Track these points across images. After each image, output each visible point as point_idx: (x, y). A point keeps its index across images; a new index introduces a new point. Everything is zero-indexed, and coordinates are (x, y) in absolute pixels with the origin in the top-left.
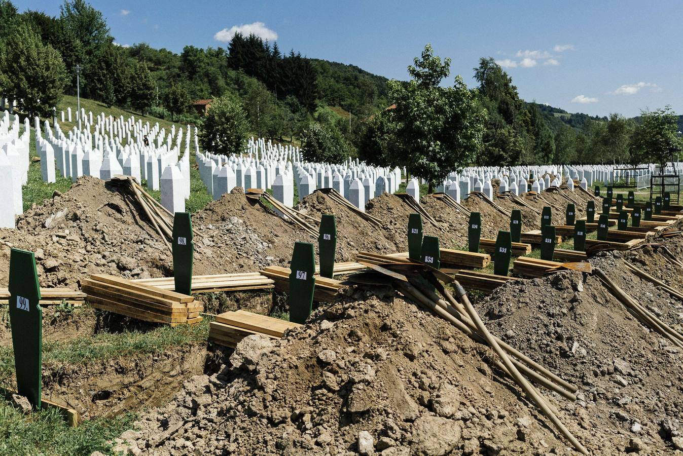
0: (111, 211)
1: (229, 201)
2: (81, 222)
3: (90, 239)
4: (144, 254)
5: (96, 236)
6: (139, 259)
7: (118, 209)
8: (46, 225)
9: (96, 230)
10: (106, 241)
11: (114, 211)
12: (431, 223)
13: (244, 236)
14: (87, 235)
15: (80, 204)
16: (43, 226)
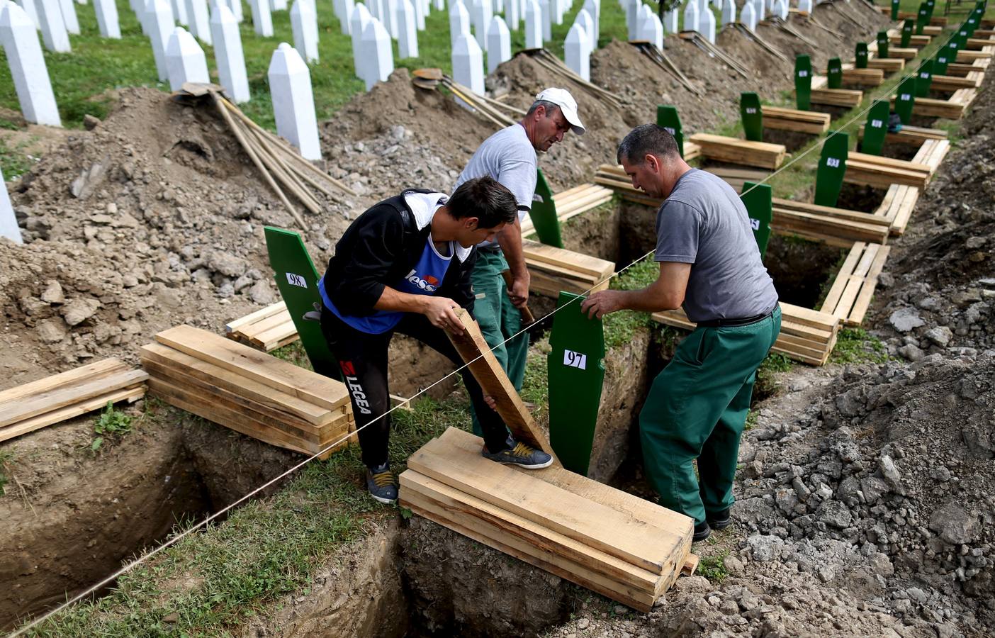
0: (186, 155)
1: (387, 96)
2: (135, 184)
3: (156, 220)
4: (254, 241)
5: (165, 214)
6: (247, 252)
7: (199, 151)
8: (75, 192)
9: (162, 200)
10: (184, 222)
11: (192, 155)
12: (685, 86)
13: (418, 168)
14: (149, 213)
15: (130, 148)
16: (70, 194)
